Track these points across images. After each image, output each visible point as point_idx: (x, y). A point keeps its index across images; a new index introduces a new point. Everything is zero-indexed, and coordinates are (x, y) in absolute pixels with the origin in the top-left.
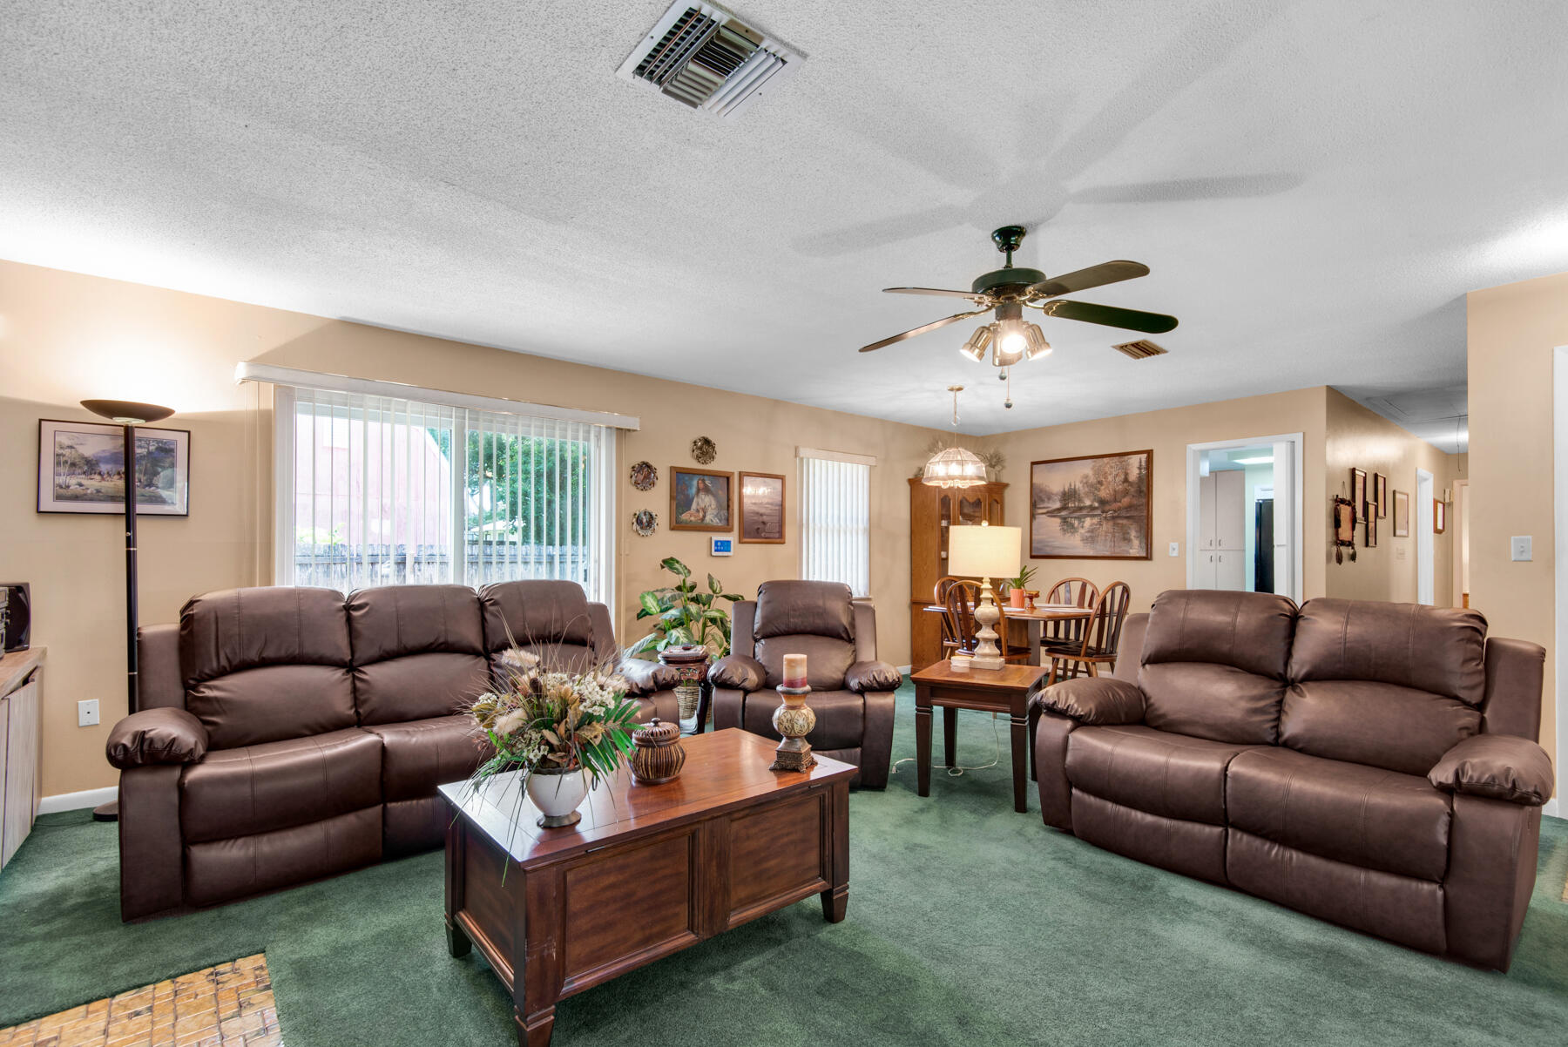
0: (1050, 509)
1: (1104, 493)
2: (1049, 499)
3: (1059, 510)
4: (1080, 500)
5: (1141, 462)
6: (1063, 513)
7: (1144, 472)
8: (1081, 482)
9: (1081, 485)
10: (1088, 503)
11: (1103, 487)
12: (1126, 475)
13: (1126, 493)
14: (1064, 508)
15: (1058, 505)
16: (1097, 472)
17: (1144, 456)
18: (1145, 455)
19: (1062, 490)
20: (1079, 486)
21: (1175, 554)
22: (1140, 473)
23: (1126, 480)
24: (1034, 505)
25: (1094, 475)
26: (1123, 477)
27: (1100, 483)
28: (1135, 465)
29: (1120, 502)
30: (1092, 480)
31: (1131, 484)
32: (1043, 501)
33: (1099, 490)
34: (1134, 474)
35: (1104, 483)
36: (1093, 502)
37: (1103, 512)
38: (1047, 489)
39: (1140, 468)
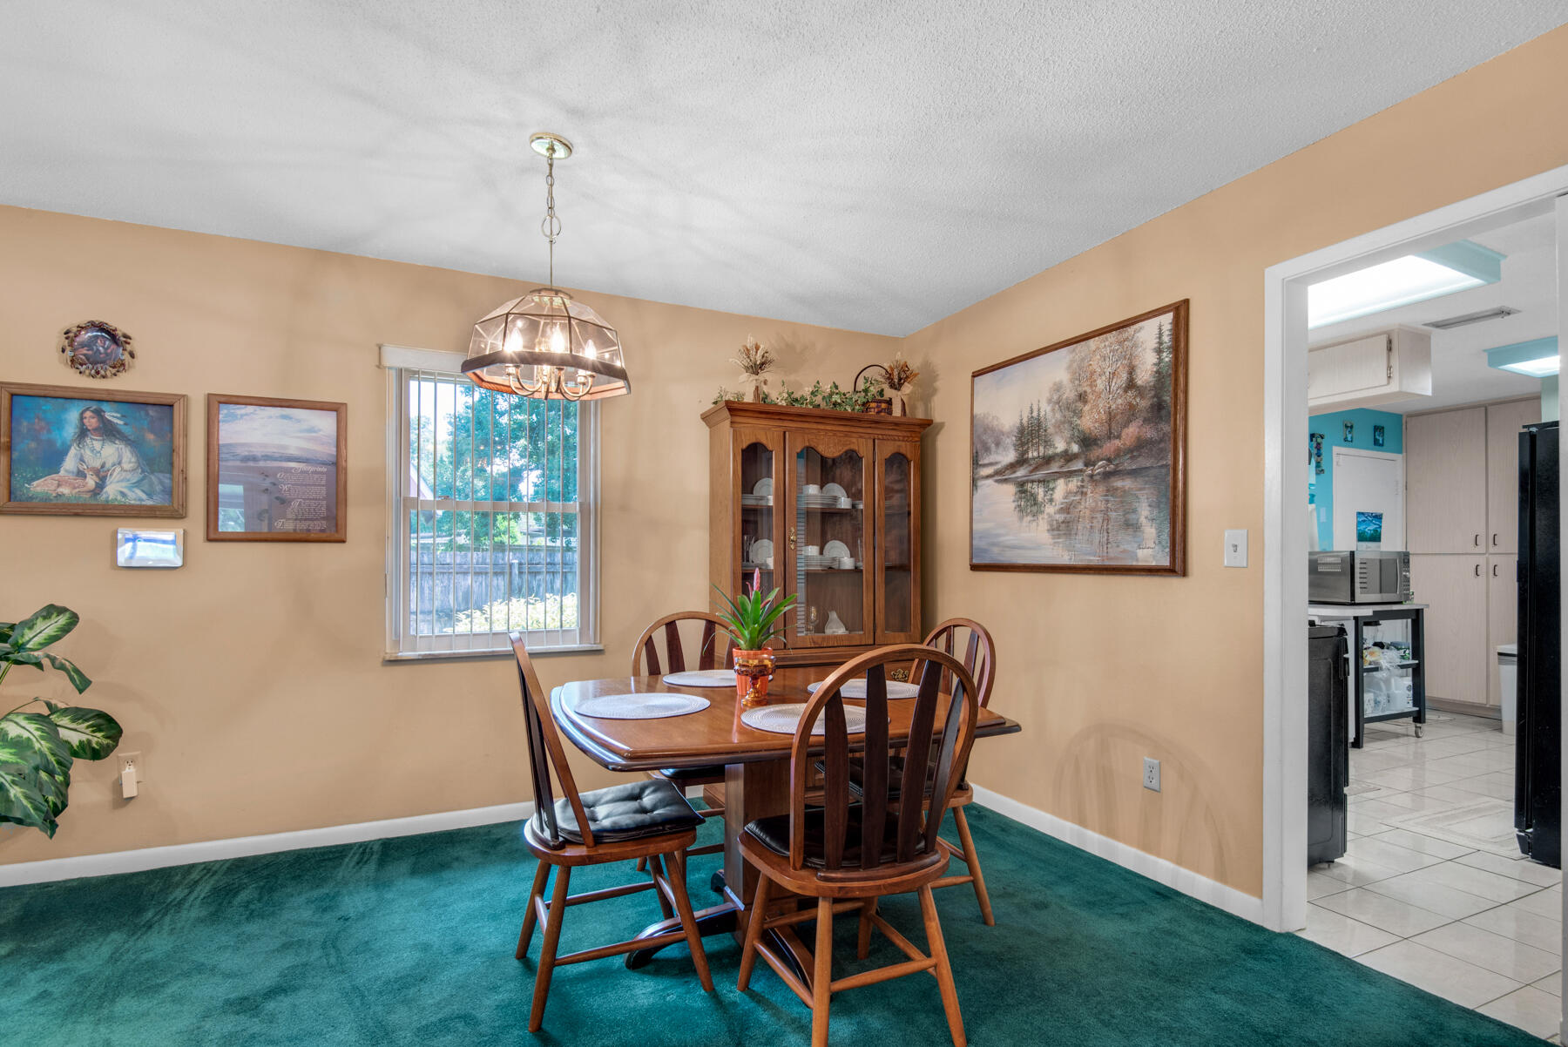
0: (999, 466)
1: (1090, 421)
2: (998, 444)
3: (1013, 466)
4: (1048, 443)
5: (1160, 335)
6: (1021, 473)
7: (1167, 357)
8: (1050, 401)
9: (1048, 409)
10: (1060, 446)
11: (1087, 408)
12: (1132, 371)
13: (1131, 412)
14: (1021, 462)
15: (1010, 456)
16: (1076, 377)
17: (1168, 318)
18: (1169, 317)
19: (1018, 425)
20: (1046, 408)
21: (1240, 559)
22: (1160, 360)
23: (1131, 385)
24: (975, 462)
25: (1072, 381)
26: (1125, 376)
27: (1082, 397)
28: (1150, 336)
29: (1119, 437)
30: (1069, 394)
31: (1140, 391)
32: (987, 450)
33: (1079, 414)
34: (1147, 366)
35: (1090, 397)
36: (1068, 443)
37: (1087, 465)
38: (995, 423)
39: (1159, 351)
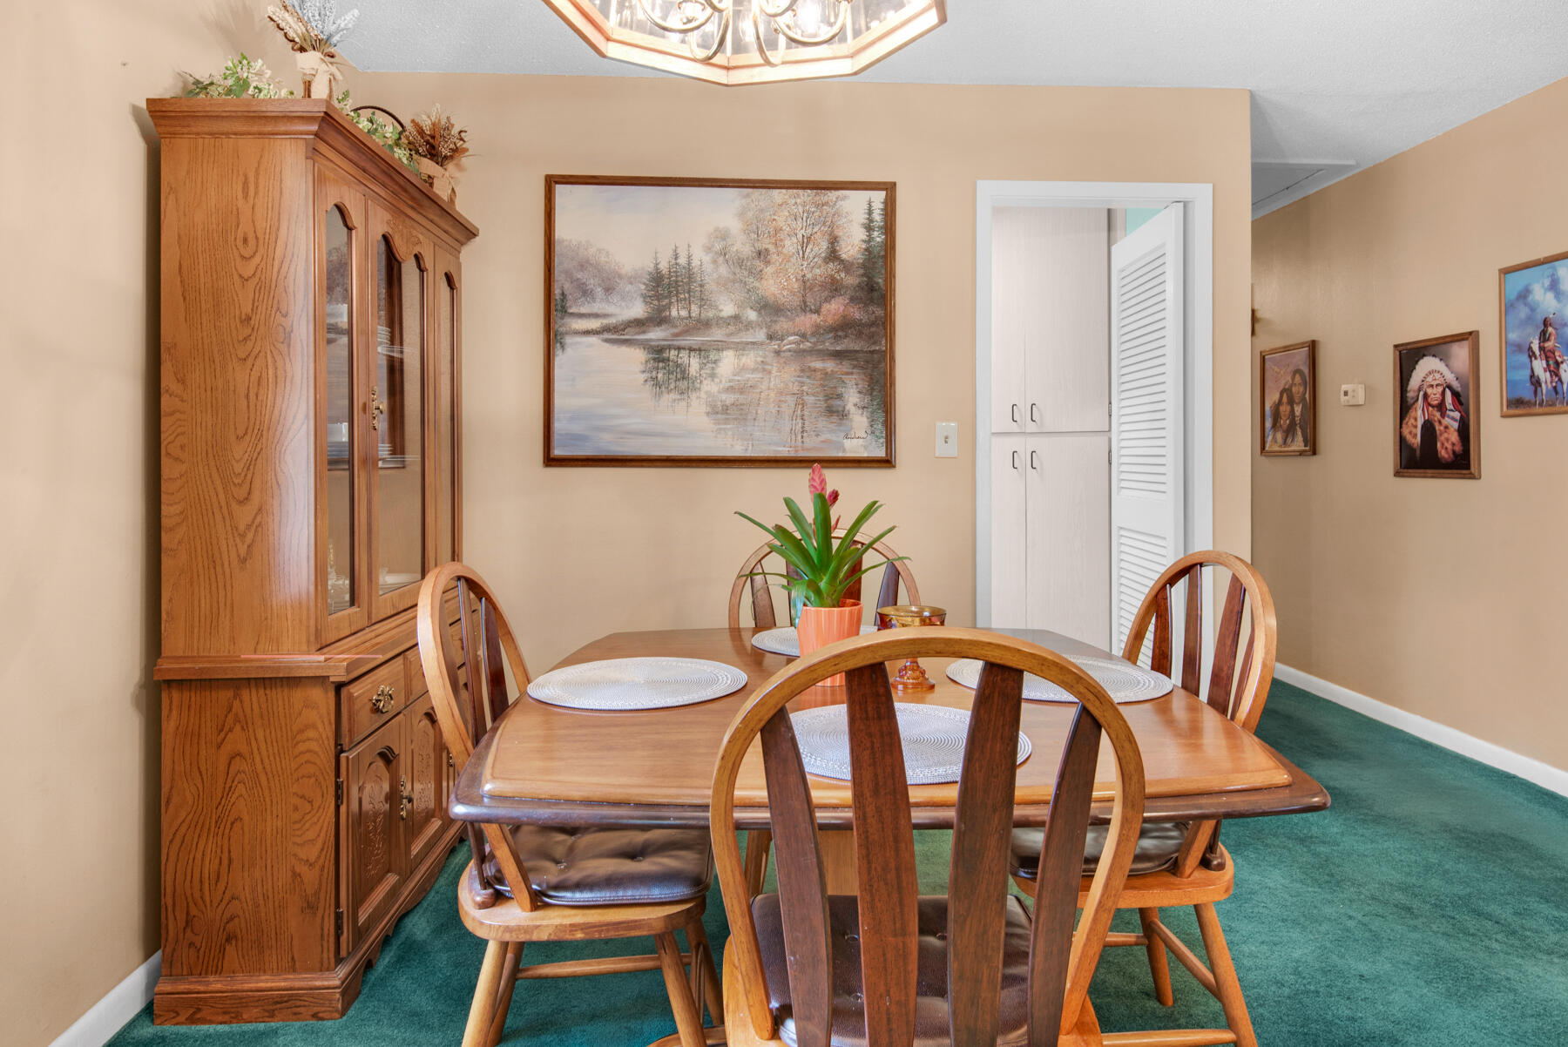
0: (612, 321)
1: (774, 285)
2: (609, 290)
3: (639, 324)
4: (703, 302)
5: (870, 212)
6: (656, 335)
7: (878, 237)
8: (708, 249)
9: (707, 259)
10: (728, 310)
11: (769, 270)
12: (834, 241)
13: (834, 288)
14: (658, 318)
15: (638, 310)
16: (754, 229)
17: (878, 197)
18: (882, 194)
19: (651, 267)
20: (701, 258)
22: (870, 239)
23: (833, 255)
24: (554, 308)
25: (746, 232)
26: (824, 245)
27: (761, 254)
28: (855, 210)
29: (817, 311)
30: (742, 246)
31: (846, 266)
32: (586, 293)
33: (759, 275)
34: (853, 243)
35: (774, 257)
36: (741, 306)
37: (771, 337)
38: (603, 259)
39: (869, 228)
